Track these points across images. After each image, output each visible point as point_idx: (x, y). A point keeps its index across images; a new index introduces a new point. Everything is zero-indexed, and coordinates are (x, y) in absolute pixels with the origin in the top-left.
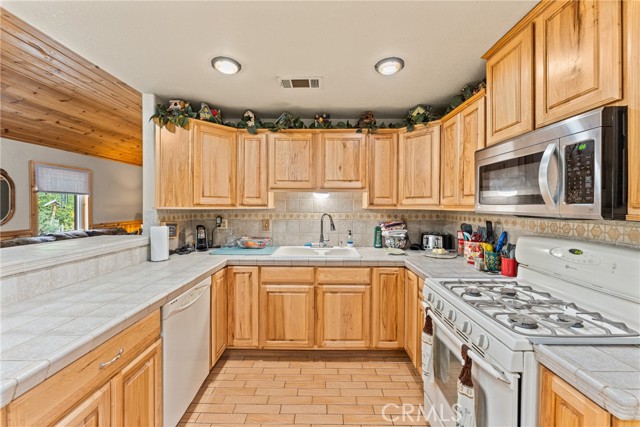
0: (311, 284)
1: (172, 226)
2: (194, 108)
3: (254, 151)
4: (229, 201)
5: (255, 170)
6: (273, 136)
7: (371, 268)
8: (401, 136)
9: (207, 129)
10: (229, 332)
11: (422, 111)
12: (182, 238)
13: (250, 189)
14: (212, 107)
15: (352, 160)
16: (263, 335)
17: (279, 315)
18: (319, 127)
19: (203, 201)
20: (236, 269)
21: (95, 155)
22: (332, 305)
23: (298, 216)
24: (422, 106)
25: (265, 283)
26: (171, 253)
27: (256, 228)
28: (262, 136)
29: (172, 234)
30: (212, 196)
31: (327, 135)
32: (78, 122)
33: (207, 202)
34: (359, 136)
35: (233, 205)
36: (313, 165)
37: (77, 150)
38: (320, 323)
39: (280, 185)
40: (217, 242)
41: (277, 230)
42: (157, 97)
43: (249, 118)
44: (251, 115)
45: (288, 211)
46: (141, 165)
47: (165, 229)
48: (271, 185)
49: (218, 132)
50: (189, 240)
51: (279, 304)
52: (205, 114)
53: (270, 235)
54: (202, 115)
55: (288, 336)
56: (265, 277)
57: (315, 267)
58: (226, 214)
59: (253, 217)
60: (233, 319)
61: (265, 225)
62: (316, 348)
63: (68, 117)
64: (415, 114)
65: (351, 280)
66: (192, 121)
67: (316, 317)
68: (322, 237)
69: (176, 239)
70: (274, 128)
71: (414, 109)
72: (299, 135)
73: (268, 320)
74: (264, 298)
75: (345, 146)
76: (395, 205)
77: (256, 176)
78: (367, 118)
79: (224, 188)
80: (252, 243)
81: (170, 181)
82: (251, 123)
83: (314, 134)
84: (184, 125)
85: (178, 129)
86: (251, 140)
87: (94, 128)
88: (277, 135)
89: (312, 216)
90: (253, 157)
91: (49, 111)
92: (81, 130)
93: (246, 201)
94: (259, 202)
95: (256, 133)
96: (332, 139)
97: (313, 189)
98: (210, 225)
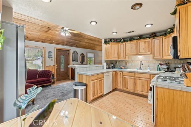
0: (134, 77)
1: (107, 63)
2: (111, 40)
3: (122, 47)
4: (117, 58)
5: (123, 51)
6: (126, 43)
7: (150, 74)
8: (163, 38)
9: (113, 44)
10: (116, 85)
11: (170, 30)
12: (109, 66)
13: (122, 55)
14: (114, 39)
15: (147, 47)
16: (123, 87)
17: (127, 83)
18: (138, 39)
19: (112, 58)
20: (118, 72)
21: (95, 50)
22: (139, 82)
23: (134, 62)
24: (170, 29)
25: (124, 76)
26: (107, 68)
27: (124, 64)
28: (124, 43)
29: (107, 65)
30: (114, 57)
31: (140, 41)
32: (93, 44)
33: (113, 58)
34: (150, 40)
35: (118, 59)
36: (136, 48)
37: (92, 49)
38: (136, 86)
39: (128, 54)
40: (116, 67)
41: (129, 65)
42: (105, 39)
43: (122, 40)
44: (122, 39)
45: (132, 60)
46: (102, 51)
47: (106, 63)
48: (126, 54)
49: (115, 44)
50: (110, 66)
51: (126, 80)
52: (113, 41)
53: (127, 66)
54: (112, 41)
55: (129, 88)
56: (124, 74)
57: (135, 73)
58: (117, 61)
59: (123, 62)
60: (117, 82)
61: (126, 64)
62: (135, 92)
63: (91, 43)
64: (168, 31)
65: (144, 77)
66: (110, 43)
67: (135, 85)
68: (140, 67)
69: (108, 66)
70: (127, 41)
71: (167, 30)
72: (133, 42)
73: (124, 84)
74: (123, 79)
75: (145, 43)
76: (162, 58)
77: (123, 53)
78: (153, 34)
79: (116, 55)
80: (122, 67)
81: (106, 55)
82: (122, 41)
83: (136, 41)
84: (109, 44)
85: (108, 45)
86: (122, 45)
87: (95, 45)
88: (128, 43)
89: (138, 62)
90: (122, 48)
91: (89, 43)
92: (93, 45)
93: (121, 58)
94: (123, 58)
95: (123, 43)
96: (142, 42)
97: (137, 55)
98: (114, 64)
